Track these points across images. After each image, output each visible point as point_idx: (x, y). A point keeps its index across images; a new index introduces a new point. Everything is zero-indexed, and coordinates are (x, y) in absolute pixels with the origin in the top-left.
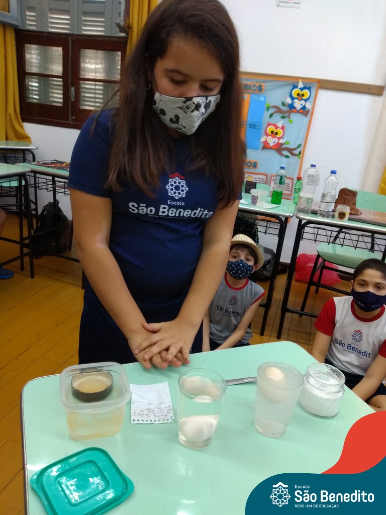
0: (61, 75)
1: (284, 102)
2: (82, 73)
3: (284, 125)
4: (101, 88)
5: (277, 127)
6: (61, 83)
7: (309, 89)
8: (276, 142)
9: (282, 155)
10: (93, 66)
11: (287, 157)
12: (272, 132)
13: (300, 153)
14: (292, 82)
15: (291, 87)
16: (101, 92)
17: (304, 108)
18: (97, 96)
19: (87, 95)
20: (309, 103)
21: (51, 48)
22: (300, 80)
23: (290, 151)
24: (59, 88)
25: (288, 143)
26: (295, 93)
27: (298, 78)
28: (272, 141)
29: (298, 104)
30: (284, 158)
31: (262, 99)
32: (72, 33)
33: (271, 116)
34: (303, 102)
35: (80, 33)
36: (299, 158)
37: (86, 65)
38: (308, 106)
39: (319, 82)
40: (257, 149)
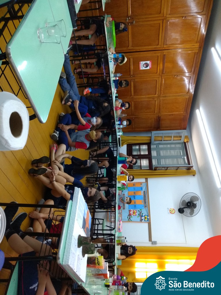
0: (141, 154)
1: (143, 214)
2: (142, 159)
3: (137, 215)
5: (136, 213)
7: (148, 220)
8: (132, 214)
12: (134, 212)
15: (147, 215)
17: (142, 220)
20: (144, 221)
21: (147, 151)
23: (130, 218)
24: (137, 154)
26: (146, 216)
27: (150, 216)
29: (143, 218)
30: (127, 217)
32: (152, 157)
33: (139, 211)
34: (144, 219)
36: (128, 221)
37: (145, 160)
39: (150, 222)
40: (129, 208)
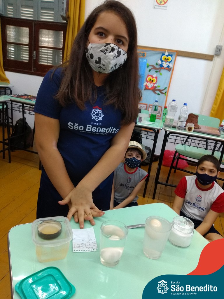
0: (28, 44)
1: (157, 63)
2: (40, 43)
3: (157, 76)
4: (52, 52)
5: (153, 77)
6: (28, 49)
7: (171, 56)
8: (153, 85)
9: (156, 93)
10: (47, 39)
11: (159, 94)
12: (150, 80)
13: (166, 92)
14: (162, 52)
15: (161, 55)
16: (51, 54)
17: (168, 66)
18: (49, 57)
19: (43, 56)
20: (172, 64)
21: (22, 28)
22: (166, 51)
23: (160, 91)
24: (26, 51)
25: (159, 86)
26: (163, 57)
27: (165, 49)
28: (150, 85)
29: (165, 65)
30: (157, 95)
31: (145, 61)
32: (34, 19)
33: (150, 71)
34: (168, 63)
35: (39, 20)
36: (165, 95)
37: (43, 39)
38: (171, 65)
39: (177, 52)
